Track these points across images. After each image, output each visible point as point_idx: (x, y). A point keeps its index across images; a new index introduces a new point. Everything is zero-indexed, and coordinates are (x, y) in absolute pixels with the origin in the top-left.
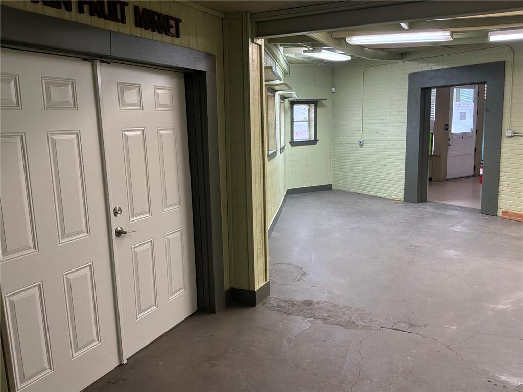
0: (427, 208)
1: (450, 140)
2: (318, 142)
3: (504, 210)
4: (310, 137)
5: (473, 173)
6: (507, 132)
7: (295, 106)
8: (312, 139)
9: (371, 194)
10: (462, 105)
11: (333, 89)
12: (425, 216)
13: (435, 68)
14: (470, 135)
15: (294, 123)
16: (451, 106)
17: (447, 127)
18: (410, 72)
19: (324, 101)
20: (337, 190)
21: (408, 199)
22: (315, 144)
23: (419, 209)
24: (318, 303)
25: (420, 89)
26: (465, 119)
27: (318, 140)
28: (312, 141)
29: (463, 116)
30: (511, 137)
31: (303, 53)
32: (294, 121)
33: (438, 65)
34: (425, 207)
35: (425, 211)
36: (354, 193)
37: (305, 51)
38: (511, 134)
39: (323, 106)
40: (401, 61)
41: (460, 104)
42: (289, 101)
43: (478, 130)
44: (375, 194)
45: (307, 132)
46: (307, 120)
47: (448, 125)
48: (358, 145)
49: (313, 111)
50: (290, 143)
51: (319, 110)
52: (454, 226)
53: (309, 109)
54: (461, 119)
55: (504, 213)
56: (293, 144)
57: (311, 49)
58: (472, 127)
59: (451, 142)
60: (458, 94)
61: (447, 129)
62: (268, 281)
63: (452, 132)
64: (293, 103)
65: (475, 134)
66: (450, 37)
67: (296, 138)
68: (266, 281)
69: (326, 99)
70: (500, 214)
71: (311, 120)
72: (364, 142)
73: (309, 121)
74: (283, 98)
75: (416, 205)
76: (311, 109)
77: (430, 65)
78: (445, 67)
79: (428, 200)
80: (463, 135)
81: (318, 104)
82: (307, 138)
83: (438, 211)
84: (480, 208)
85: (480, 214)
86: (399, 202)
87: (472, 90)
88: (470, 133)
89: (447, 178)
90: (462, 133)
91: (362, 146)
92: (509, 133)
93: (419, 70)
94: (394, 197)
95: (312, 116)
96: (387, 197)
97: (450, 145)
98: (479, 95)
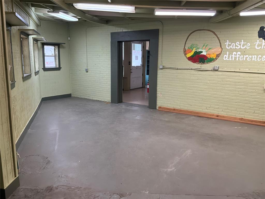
0: (123, 106)
1: (131, 70)
2: (61, 69)
3: (159, 106)
4: (56, 66)
5: (142, 86)
6: (160, 66)
7: (45, 47)
8: (58, 67)
9: (93, 99)
10: (136, 52)
11: (69, 38)
12: (122, 111)
13: (124, 31)
14: (140, 68)
15: (45, 57)
16: (131, 52)
17: (130, 63)
18: (112, 32)
19: (64, 44)
20: (75, 97)
21: (113, 101)
22: (60, 70)
23: (119, 107)
24: (57, 188)
25: (117, 42)
26: (137, 59)
27: (61, 68)
28: (58, 68)
29: (137, 58)
30: (162, 69)
31: (47, 13)
32: (45, 55)
33: (126, 29)
34: (121, 105)
35: (122, 108)
36: (84, 98)
37: (48, 12)
38: (162, 68)
39: (63, 47)
40: (106, 25)
41: (135, 52)
42: (41, 43)
43: (143, 65)
44: (96, 99)
45: (54, 63)
46: (54, 55)
47: (130, 62)
48: (85, 71)
49: (57, 50)
50: (42, 69)
51: (60, 50)
52: (137, 116)
53: (55, 49)
54: (136, 59)
55: (160, 107)
56: (45, 69)
57: (52, 10)
58: (141, 64)
59: (132, 71)
60: (134, 46)
61: (130, 64)
62: (17, 176)
63: (132, 66)
64: (43, 44)
65: (142, 67)
66: (134, 10)
67: (47, 66)
68: (15, 177)
69: (65, 44)
70: (157, 108)
71: (56, 55)
72: (89, 70)
73: (55, 56)
74: (35, 40)
75: (117, 104)
76: (56, 49)
77: (122, 29)
78: (129, 30)
79: (123, 101)
80: (137, 67)
81: (60, 46)
82: (54, 66)
83: (128, 108)
84: (148, 105)
85: (148, 108)
86: (109, 103)
87: (141, 45)
88: (140, 66)
89: (131, 89)
90: (136, 66)
91: (87, 72)
92: (161, 67)
93: (116, 31)
94: (106, 100)
95: (57, 53)
96: (102, 101)
97: (131, 72)
98: (144, 47)
